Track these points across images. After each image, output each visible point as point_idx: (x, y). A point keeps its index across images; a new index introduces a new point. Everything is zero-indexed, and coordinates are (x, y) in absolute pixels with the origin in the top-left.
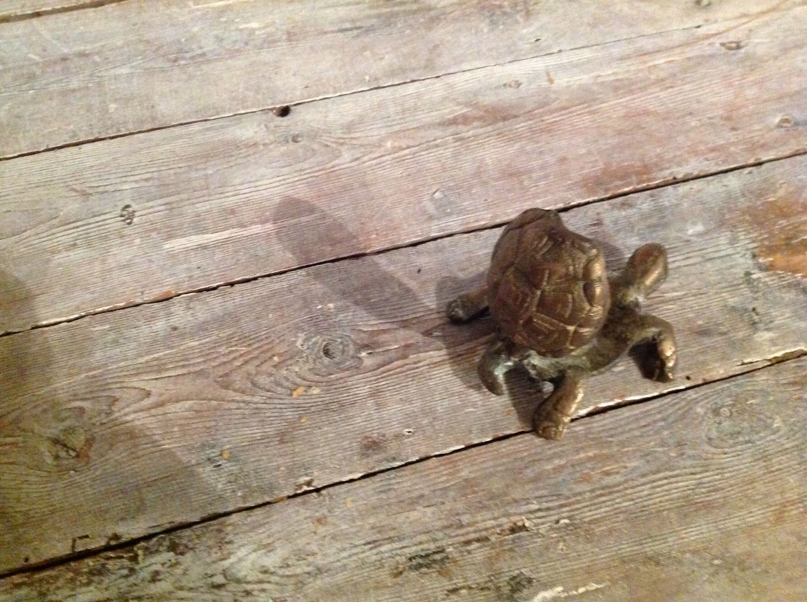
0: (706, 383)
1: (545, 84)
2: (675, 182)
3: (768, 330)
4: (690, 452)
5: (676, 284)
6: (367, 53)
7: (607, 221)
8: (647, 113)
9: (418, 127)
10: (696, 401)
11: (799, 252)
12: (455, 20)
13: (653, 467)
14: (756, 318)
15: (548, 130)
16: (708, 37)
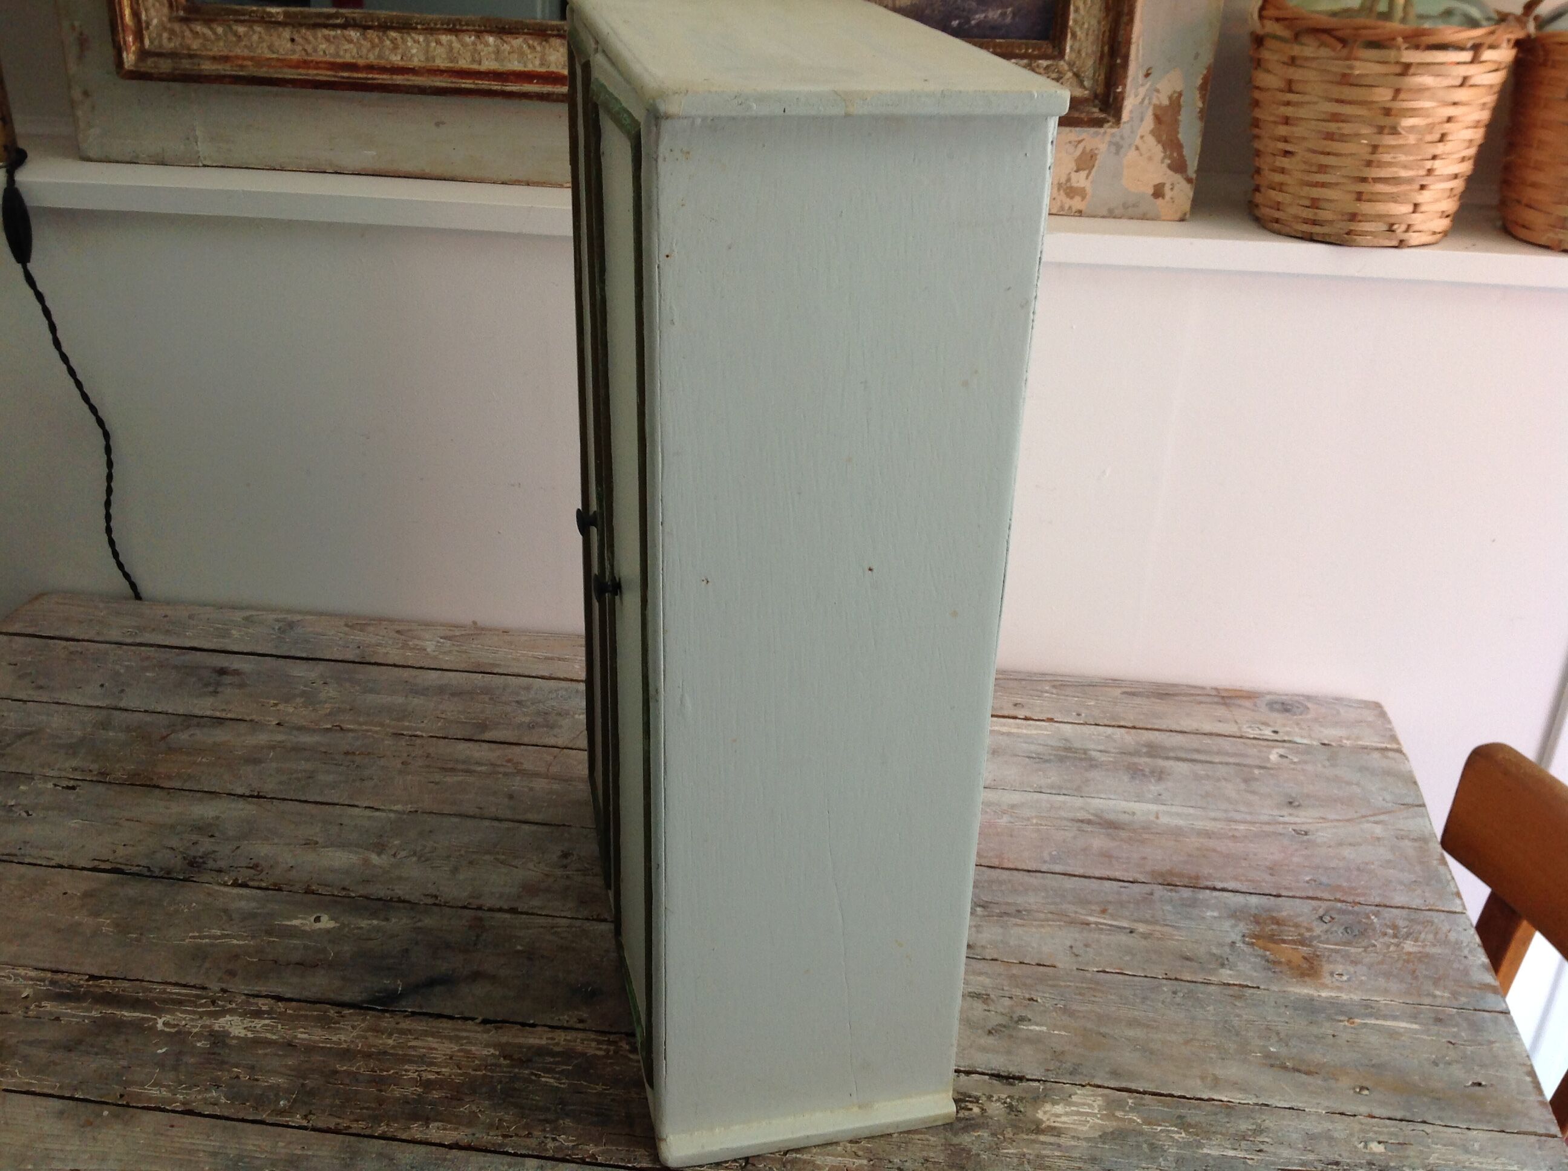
0: (1176, 979)
1: (1152, 818)
2: (1215, 889)
3: (1230, 969)
4: (1149, 1003)
5: (1184, 933)
6: (1041, 773)
7: (1155, 895)
8: (1214, 850)
9: (1057, 818)
10: (1165, 985)
11: (1275, 943)
12: (1107, 770)
13: (1124, 1002)
14: (1226, 962)
15: (1143, 842)
16: (1285, 823)
